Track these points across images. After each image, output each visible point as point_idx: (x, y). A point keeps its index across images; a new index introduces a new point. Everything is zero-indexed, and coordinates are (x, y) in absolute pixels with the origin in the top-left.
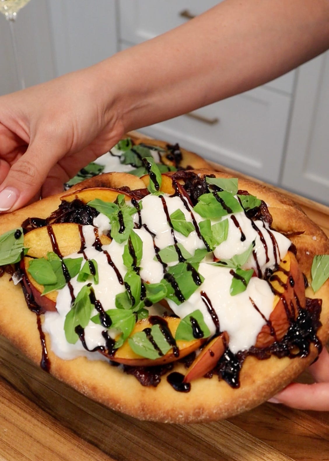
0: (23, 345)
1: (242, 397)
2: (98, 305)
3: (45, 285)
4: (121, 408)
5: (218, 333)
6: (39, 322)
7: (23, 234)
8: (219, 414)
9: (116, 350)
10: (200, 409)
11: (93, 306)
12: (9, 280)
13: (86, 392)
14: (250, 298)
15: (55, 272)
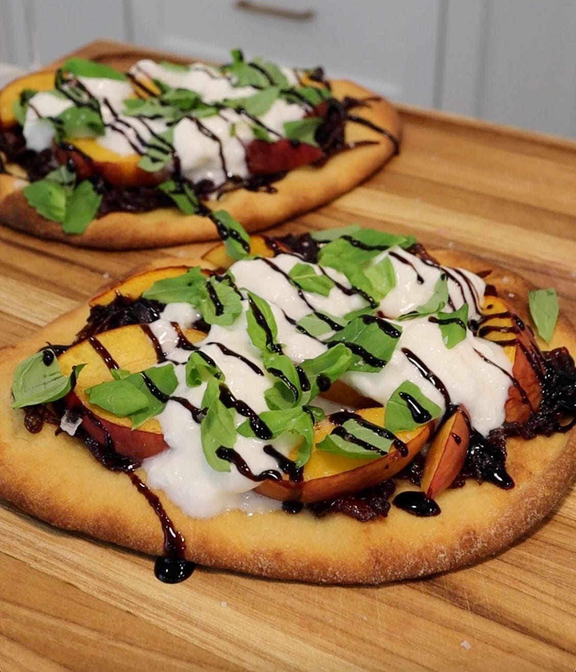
0: (119, 529)
1: (526, 495)
2: (242, 408)
3: (129, 416)
4: (337, 573)
5: (451, 409)
6: (136, 481)
7: (55, 357)
8: (500, 535)
9: (302, 469)
10: (469, 533)
11: (233, 411)
12: (54, 434)
13: (265, 568)
14: (475, 350)
15: (140, 389)
